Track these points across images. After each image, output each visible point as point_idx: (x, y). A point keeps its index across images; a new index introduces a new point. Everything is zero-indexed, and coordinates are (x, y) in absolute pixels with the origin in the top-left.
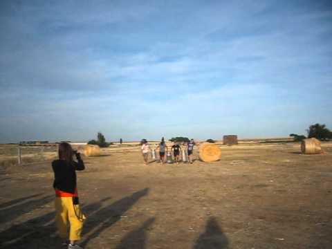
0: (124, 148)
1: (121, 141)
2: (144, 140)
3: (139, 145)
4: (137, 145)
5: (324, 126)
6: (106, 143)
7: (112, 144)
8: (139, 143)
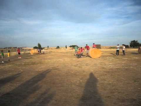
0: (49, 50)
1: (48, 47)
2: (58, 46)
3: (56, 49)
4: (55, 49)
5: (137, 41)
6: (41, 48)
7: (44, 48)
8: (56, 48)
